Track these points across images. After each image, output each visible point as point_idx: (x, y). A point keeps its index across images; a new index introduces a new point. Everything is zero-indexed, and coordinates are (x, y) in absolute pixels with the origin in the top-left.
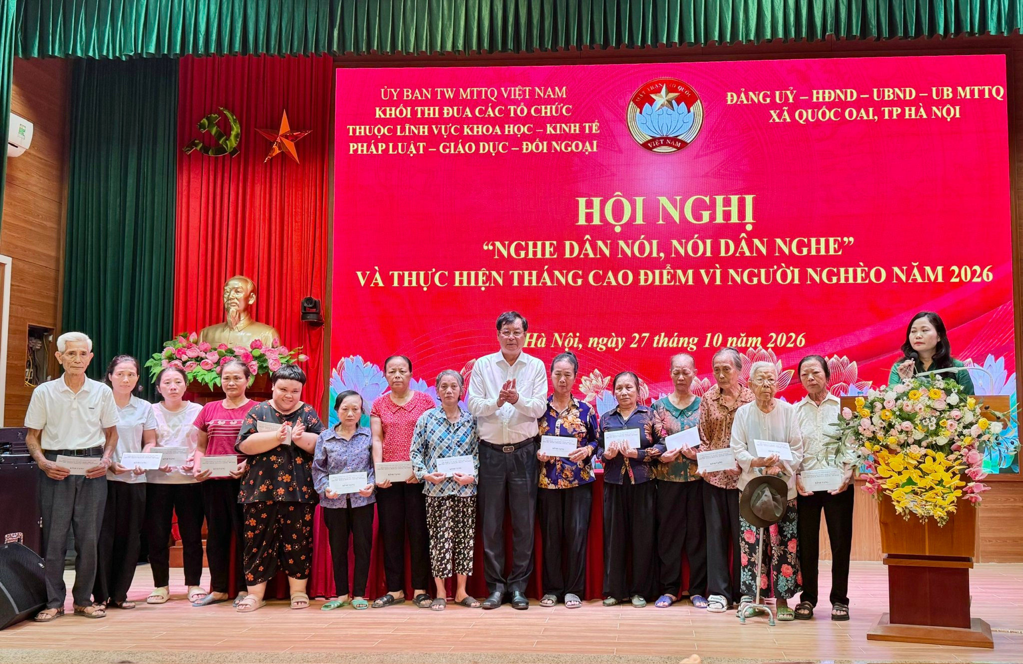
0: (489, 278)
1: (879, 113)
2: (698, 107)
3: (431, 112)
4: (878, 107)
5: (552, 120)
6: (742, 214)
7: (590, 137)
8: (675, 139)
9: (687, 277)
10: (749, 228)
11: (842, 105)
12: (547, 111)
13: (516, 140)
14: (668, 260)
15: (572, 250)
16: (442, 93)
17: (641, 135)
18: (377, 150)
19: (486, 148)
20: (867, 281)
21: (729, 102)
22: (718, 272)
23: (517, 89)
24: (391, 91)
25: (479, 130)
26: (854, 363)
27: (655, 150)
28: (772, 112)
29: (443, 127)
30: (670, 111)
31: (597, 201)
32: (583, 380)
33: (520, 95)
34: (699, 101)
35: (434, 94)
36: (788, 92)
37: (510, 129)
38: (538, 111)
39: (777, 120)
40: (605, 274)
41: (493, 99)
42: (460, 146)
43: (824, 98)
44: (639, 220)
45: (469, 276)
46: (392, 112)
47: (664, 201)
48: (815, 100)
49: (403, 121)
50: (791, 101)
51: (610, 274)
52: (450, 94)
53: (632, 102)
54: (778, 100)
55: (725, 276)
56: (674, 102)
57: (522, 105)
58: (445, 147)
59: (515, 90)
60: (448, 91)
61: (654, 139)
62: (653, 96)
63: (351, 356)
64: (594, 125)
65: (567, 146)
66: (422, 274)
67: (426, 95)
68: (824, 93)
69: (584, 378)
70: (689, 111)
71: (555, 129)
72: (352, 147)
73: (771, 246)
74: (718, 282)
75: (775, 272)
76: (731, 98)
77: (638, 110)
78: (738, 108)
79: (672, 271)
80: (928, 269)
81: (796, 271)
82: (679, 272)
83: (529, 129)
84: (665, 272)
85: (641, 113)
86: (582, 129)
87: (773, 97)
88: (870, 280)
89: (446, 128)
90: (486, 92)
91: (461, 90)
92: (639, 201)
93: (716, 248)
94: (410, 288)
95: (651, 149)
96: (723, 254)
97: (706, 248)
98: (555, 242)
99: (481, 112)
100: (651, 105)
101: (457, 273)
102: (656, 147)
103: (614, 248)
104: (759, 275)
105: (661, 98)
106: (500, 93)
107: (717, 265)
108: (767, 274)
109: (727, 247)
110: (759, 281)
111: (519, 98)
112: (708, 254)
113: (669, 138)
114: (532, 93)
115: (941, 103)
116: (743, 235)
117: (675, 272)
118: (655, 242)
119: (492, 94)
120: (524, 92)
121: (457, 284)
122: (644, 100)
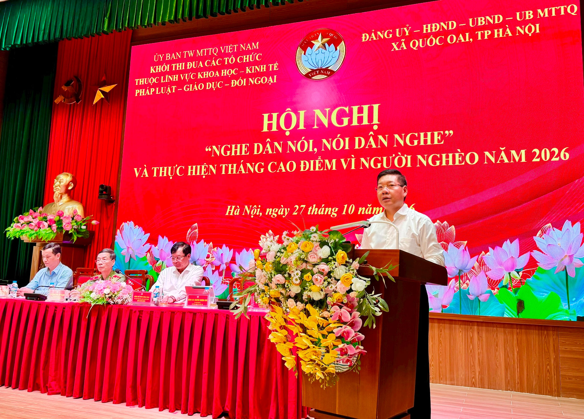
0: (208, 169)
1: (473, 36)
2: (342, 46)
3: (180, 66)
4: (473, 31)
5: (250, 64)
6: (371, 119)
7: (273, 73)
8: (327, 70)
9: (331, 165)
10: (375, 127)
11: (446, 33)
12: (247, 58)
13: (227, 79)
14: (319, 153)
15: (258, 148)
16: (187, 54)
17: (304, 68)
18: (150, 92)
19: (210, 86)
20: (463, 164)
21: (363, 40)
22: (353, 160)
23: (230, 46)
24: (159, 56)
25: (207, 74)
26: (453, 227)
27: (313, 78)
28: (393, 44)
29: (186, 75)
30: (324, 51)
31: (275, 115)
32: (261, 238)
33: (231, 50)
34: (343, 42)
35: (183, 55)
36: (405, 29)
37: (225, 73)
38: (241, 59)
39: (397, 49)
40: (279, 164)
41: (215, 54)
42: (195, 86)
43: (431, 30)
44: (302, 127)
45: (196, 168)
46: (160, 69)
47: (318, 113)
48: (425, 32)
49: (163, 74)
50: (407, 34)
51: (282, 165)
52: (191, 54)
53: (299, 47)
54: (398, 35)
55: (358, 162)
56: (326, 45)
57: (232, 57)
58: (187, 87)
59: (228, 47)
60: (190, 52)
61: (313, 71)
62: (313, 42)
63: (128, 222)
64: (275, 65)
65: (258, 80)
66: (170, 168)
67: (178, 56)
68: (431, 26)
69: (262, 236)
70: (336, 50)
71: (251, 70)
72: (137, 91)
73: (391, 140)
74: (353, 167)
75: (393, 159)
76: (365, 37)
77: (303, 52)
78: (371, 43)
79: (322, 161)
80: (513, 152)
81: (409, 157)
82: (327, 161)
83: (236, 72)
84: (317, 161)
85: (305, 54)
86: (268, 68)
87: (394, 33)
88: (466, 162)
89: (188, 76)
90: (212, 50)
91: (198, 51)
92: (302, 113)
93: (352, 143)
94: (163, 177)
95: (310, 78)
96: (357, 147)
97: (345, 144)
98: (248, 144)
99: (208, 64)
100: (312, 48)
101: (190, 167)
102: (314, 76)
103: (285, 146)
104: (382, 162)
105: (318, 43)
106: (220, 50)
107: (353, 156)
108: (388, 160)
109: (360, 142)
110: (382, 165)
111: (231, 52)
112: (347, 148)
113: (323, 69)
114: (238, 48)
115: (524, 23)
116: (371, 133)
117: (324, 161)
118: (311, 141)
119: (215, 51)
120: (234, 48)
121: (189, 174)
122: (307, 45)
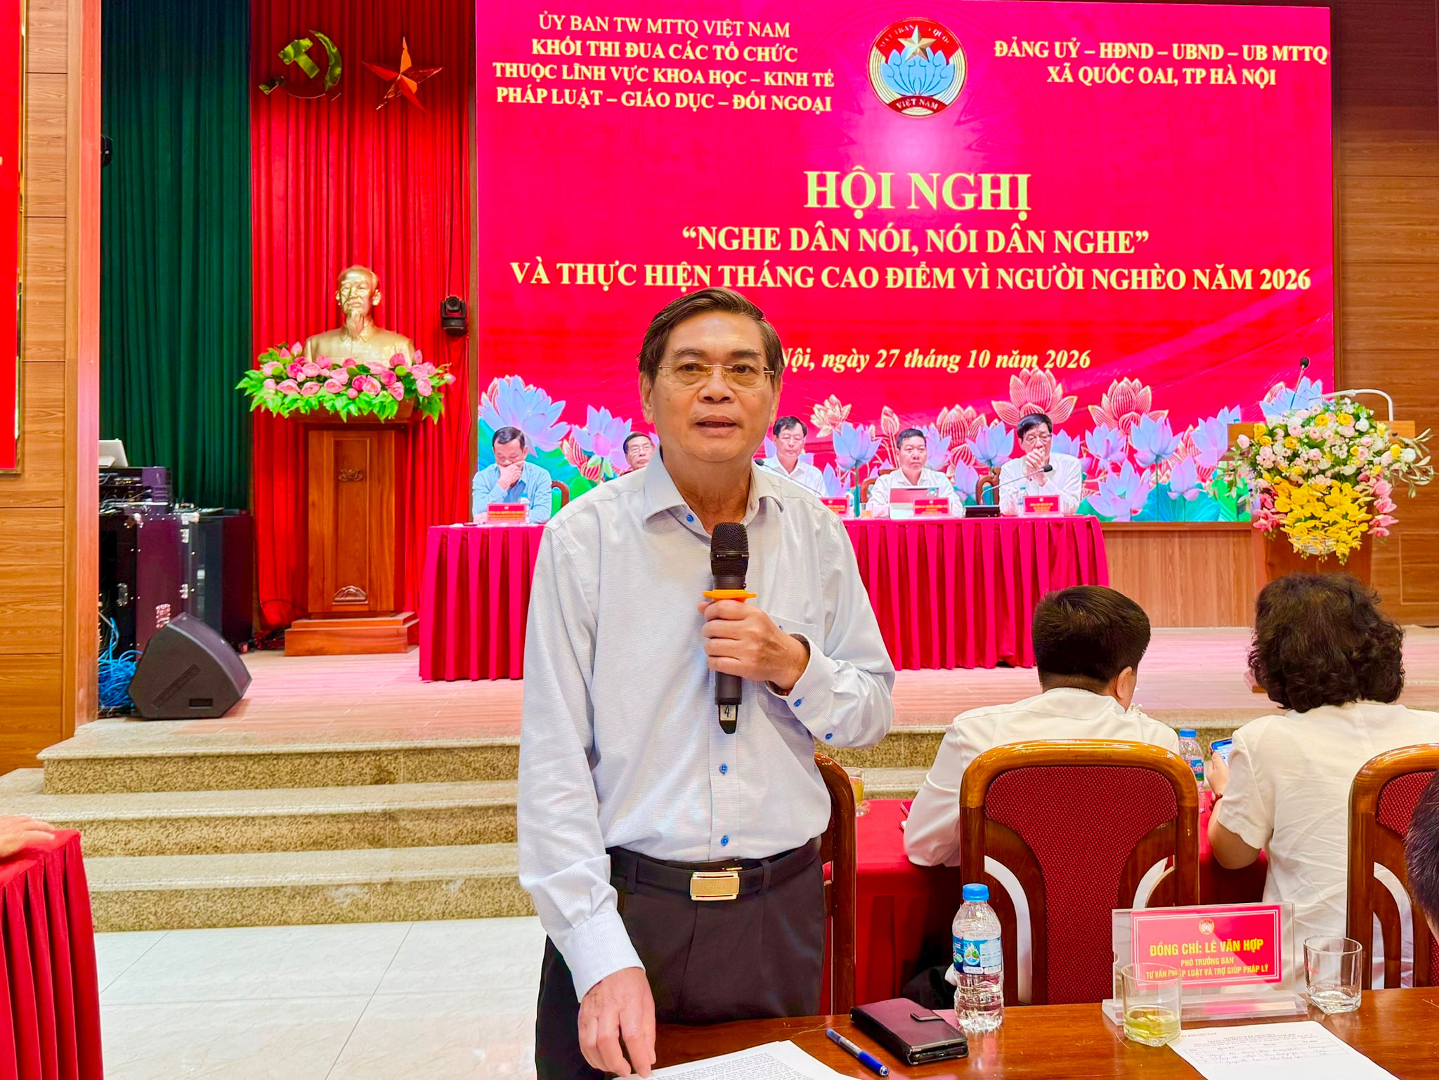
0: (691, 275)
1: (1179, 75)
2: (959, 58)
4: (1179, 66)
5: (771, 66)
6: (1014, 200)
7: (820, 92)
8: (930, 99)
9: (945, 279)
10: (1023, 216)
11: (1137, 63)
12: (764, 54)
13: (723, 92)
14: (923, 255)
15: (799, 239)
16: (624, 24)
17: (886, 92)
18: (535, 97)
19: (684, 100)
20: (1163, 287)
21: (998, 54)
22: (985, 272)
23: (725, 23)
24: (553, 19)
25: (675, 75)
26: (1148, 388)
28: (1051, 69)
29: (626, 69)
30: (924, 61)
31: (831, 176)
32: (815, 410)
33: (728, 32)
34: (960, 50)
35: (613, 25)
36: (1071, 45)
37: (716, 77)
38: (752, 54)
39: (1057, 80)
40: (843, 272)
41: (693, 35)
42: (649, 96)
43: (1114, 54)
44: (886, 204)
45: (665, 271)
46: (556, 47)
47: (917, 179)
48: (1102, 56)
49: (571, 60)
50: (1074, 55)
51: (849, 272)
52: (633, 25)
53: (875, 48)
54: (1057, 54)
55: (993, 277)
56: (928, 50)
57: (732, 45)
58: (628, 98)
59: (722, 25)
60: (631, 22)
61: (904, 98)
62: (901, 40)
63: (507, 377)
64: (826, 75)
65: (791, 102)
66: (601, 267)
67: (601, 27)
68: (1114, 47)
69: (817, 406)
70: (948, 63)
71: (775, 78)
72: (501, 92)
73: (1049, 241)
74: (985, 285)
75: (1054, 273)
76: (1000, 49)
77: (884, 59)
78: (1009, 60)
79: (928, 270)
80: (1235, 272)
81: (1080, 272)
82: (937, 271)
83: (742, 78)
84: (919, 271)
85: (887, 62)
86: (811, 80)
87: (1052, 49)
88: (1167, 285)
89: (630, 72)
90: (683, 25)
91: (650, 21)
92: (886, 177)
93: (982, 241)
94: (585, 287)
96: (990, 249)
97: (969, 240)
98: (778, 230)
99: (676, 51)
100: (900, 52)
101: (649, 268)
102: (907, 107)
103: (854, 239)
104: (1034, 277)
105: (913, 44)
106: (702, 27)
107: (984, 264)
108: (1045, 275)
109: (996, 241)
110: (1035, 284)
111: (728, 36)
112: (973, 249)
113: (923, 98)
114: (745, 29)
115: (1254, 65)
116: (1016, 225)
117: (932, 272)
118: (906, 232)
119: (692, 28)
120: (734, 28)
121: (649, 282)
122: (891, 46)
